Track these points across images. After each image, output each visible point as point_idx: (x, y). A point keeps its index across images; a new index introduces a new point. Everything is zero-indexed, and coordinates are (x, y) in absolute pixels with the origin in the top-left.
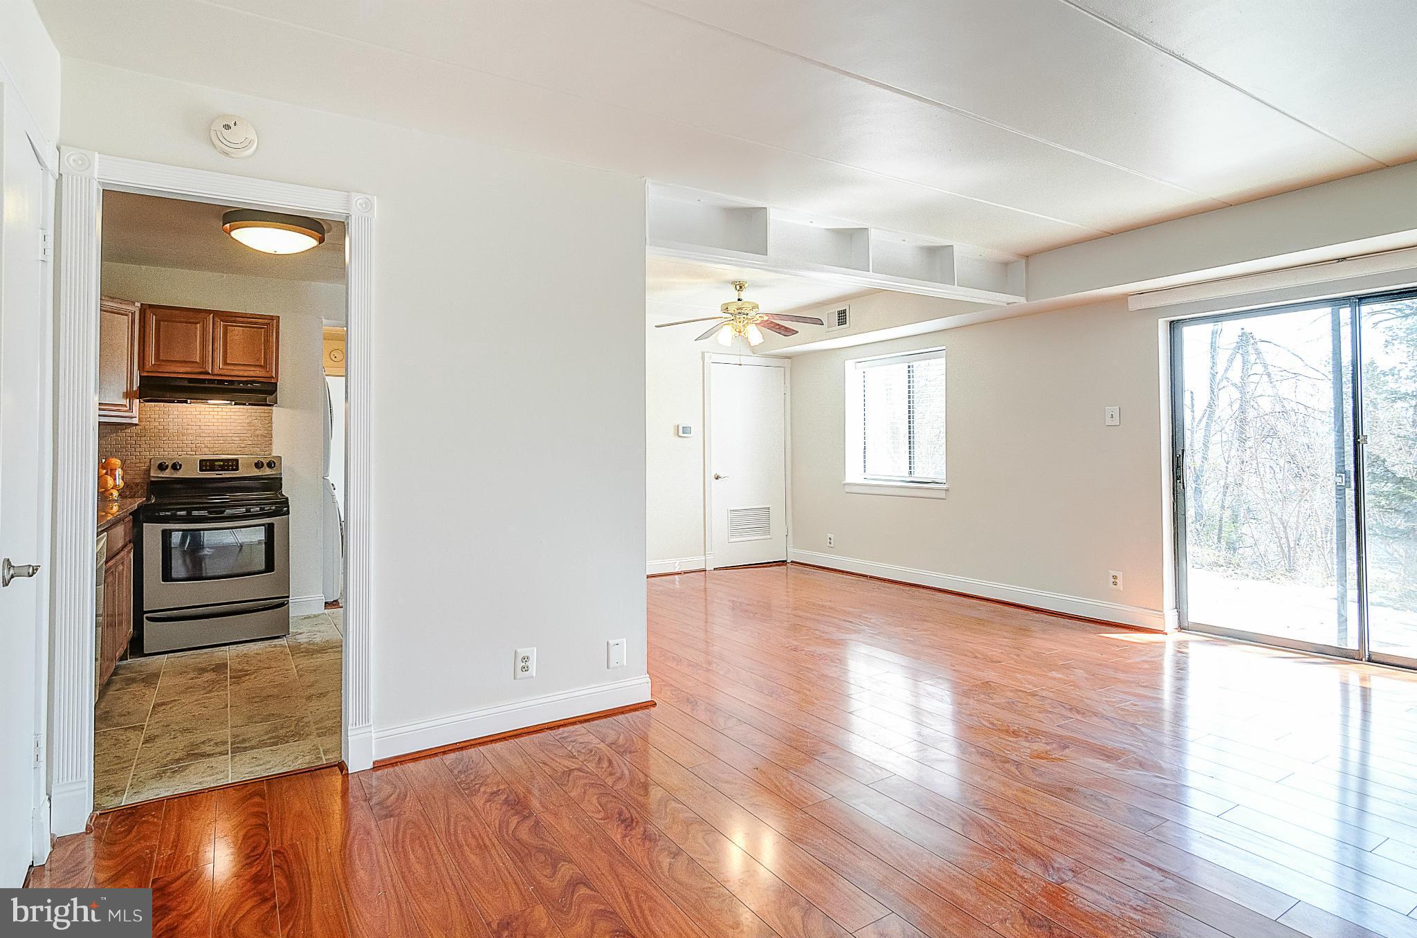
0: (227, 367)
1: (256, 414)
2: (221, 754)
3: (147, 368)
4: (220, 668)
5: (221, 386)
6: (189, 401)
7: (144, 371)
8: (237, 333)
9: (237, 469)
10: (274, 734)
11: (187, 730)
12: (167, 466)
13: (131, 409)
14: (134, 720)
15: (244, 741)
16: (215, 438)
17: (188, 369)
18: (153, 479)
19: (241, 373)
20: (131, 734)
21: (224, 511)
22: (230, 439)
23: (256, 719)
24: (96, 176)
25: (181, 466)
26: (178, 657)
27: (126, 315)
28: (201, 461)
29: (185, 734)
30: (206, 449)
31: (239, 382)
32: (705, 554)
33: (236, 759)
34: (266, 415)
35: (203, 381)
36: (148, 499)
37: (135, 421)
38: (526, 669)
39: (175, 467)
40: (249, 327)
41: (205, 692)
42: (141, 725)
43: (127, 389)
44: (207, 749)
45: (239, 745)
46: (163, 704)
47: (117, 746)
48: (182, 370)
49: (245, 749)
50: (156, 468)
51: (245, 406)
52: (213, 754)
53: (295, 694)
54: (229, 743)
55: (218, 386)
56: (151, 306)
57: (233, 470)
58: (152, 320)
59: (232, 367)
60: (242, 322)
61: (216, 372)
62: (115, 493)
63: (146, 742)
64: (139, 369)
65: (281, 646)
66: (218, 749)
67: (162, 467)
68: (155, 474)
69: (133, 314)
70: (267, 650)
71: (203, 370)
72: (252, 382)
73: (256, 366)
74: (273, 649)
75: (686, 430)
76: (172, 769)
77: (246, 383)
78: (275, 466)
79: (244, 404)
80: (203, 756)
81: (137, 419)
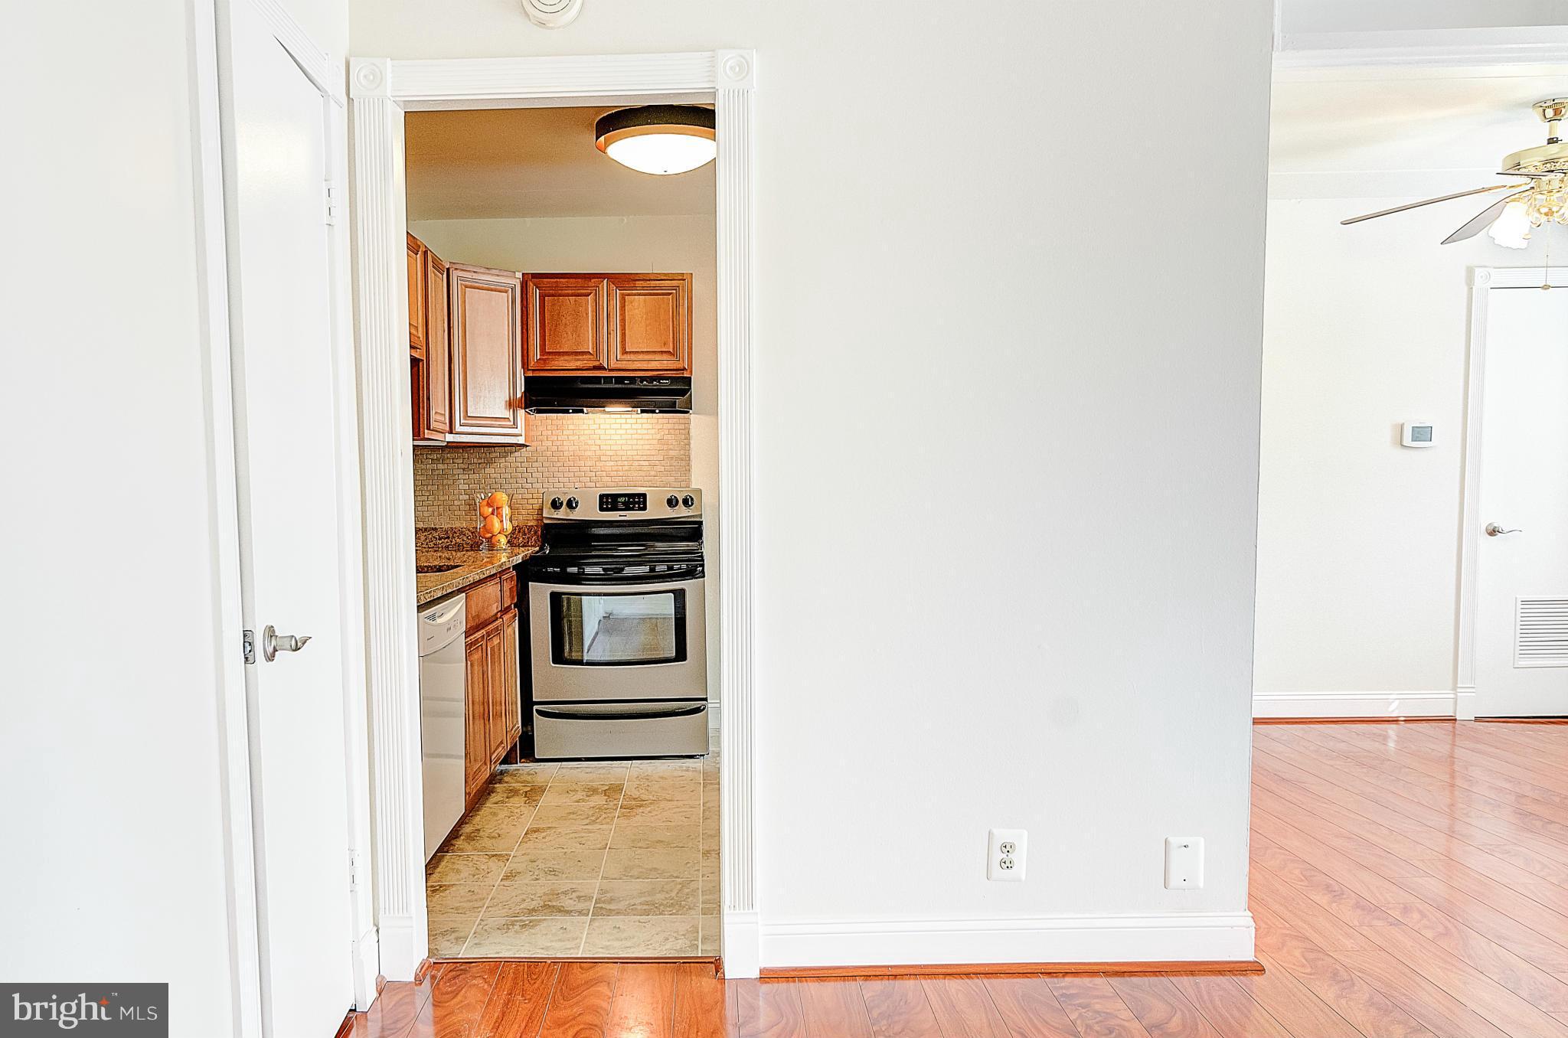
0: (628, 357)
1: (669, 426)
2: (580, 913)
3: (532, 364)
4: (613, 790)
5: (620, 386)
6: (585, 409)
7: (529, 370)
8: (638, 305)
9: (644, 508)
10: (649, 899)
11: (553, 872)
12: (562, 504)
13: (515, 425)
14: (500, 846)
15: (611, 900)
16: (619, 463)
17: (579, 364)
18: (546, 521)
19: (645, 366)
20: (493, 864)
21: (623, 569)
22: (636, 463)
23: (635, 872)
24: (389, 94)
25: (577, 503)
26: (571, 768)
27: (506, 292)
28: (602, 497)
29: (549, 877)
30: (609, 479)
31: (642, 379)
32: (1455, 688)
33: (596, 924)
34: (682, 427)
35: (597, 380)
36: (542, 548)
37: (521, 440)
38: (1008, 864)
39: (571, 505)
40: (651, 294)
41: (587, 821)
42: (506, 855)
43: (510, 399)
44: (567, 903)
45: (603, 906)
46: (537, 831)
47: (476, 877)
48: (573, 365)
49: (610, 912)
50: (549, 505)
51: (654, 415)
52: (571, 911)
53: (690, 845)
54: (594, 899)
55: (617, 386)
56: (535, 276)
57: (640, 509)
58: (535, 294)
59: (633, 357)
60: (643, 288)
61: (613, 365)
62: (503, 540)
63: (506, 878)
64: (523, 367)
65: (695, 770)
66: (580, 906)
67: (556, 505)
68: (548, 513)
69: (513, 289)
70: (675, 774)
71: (597, 363)
72: (658, 378)
73: (662, 352)
74: (683, 774)
75: (1422, 433)
76: (521, 921)
77: (651, 379)
78: (692, 504)
79: (653, 412)
80: (560, 911)
81: (523, 437)
